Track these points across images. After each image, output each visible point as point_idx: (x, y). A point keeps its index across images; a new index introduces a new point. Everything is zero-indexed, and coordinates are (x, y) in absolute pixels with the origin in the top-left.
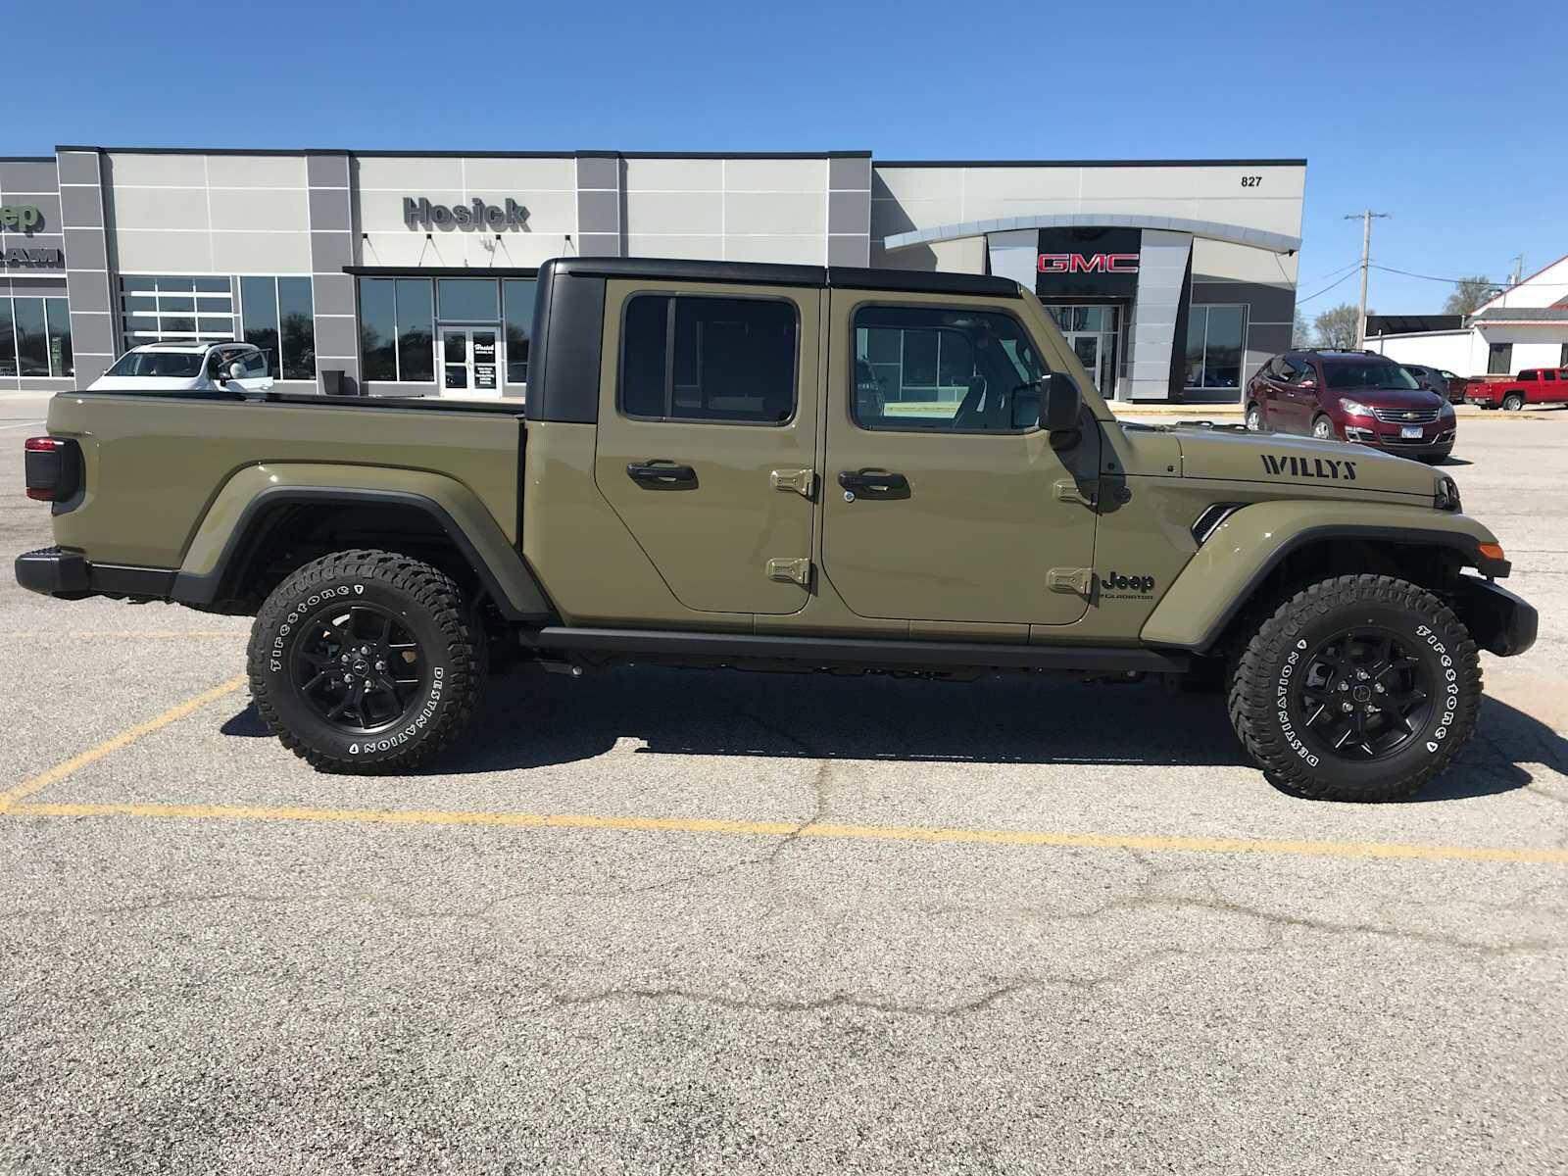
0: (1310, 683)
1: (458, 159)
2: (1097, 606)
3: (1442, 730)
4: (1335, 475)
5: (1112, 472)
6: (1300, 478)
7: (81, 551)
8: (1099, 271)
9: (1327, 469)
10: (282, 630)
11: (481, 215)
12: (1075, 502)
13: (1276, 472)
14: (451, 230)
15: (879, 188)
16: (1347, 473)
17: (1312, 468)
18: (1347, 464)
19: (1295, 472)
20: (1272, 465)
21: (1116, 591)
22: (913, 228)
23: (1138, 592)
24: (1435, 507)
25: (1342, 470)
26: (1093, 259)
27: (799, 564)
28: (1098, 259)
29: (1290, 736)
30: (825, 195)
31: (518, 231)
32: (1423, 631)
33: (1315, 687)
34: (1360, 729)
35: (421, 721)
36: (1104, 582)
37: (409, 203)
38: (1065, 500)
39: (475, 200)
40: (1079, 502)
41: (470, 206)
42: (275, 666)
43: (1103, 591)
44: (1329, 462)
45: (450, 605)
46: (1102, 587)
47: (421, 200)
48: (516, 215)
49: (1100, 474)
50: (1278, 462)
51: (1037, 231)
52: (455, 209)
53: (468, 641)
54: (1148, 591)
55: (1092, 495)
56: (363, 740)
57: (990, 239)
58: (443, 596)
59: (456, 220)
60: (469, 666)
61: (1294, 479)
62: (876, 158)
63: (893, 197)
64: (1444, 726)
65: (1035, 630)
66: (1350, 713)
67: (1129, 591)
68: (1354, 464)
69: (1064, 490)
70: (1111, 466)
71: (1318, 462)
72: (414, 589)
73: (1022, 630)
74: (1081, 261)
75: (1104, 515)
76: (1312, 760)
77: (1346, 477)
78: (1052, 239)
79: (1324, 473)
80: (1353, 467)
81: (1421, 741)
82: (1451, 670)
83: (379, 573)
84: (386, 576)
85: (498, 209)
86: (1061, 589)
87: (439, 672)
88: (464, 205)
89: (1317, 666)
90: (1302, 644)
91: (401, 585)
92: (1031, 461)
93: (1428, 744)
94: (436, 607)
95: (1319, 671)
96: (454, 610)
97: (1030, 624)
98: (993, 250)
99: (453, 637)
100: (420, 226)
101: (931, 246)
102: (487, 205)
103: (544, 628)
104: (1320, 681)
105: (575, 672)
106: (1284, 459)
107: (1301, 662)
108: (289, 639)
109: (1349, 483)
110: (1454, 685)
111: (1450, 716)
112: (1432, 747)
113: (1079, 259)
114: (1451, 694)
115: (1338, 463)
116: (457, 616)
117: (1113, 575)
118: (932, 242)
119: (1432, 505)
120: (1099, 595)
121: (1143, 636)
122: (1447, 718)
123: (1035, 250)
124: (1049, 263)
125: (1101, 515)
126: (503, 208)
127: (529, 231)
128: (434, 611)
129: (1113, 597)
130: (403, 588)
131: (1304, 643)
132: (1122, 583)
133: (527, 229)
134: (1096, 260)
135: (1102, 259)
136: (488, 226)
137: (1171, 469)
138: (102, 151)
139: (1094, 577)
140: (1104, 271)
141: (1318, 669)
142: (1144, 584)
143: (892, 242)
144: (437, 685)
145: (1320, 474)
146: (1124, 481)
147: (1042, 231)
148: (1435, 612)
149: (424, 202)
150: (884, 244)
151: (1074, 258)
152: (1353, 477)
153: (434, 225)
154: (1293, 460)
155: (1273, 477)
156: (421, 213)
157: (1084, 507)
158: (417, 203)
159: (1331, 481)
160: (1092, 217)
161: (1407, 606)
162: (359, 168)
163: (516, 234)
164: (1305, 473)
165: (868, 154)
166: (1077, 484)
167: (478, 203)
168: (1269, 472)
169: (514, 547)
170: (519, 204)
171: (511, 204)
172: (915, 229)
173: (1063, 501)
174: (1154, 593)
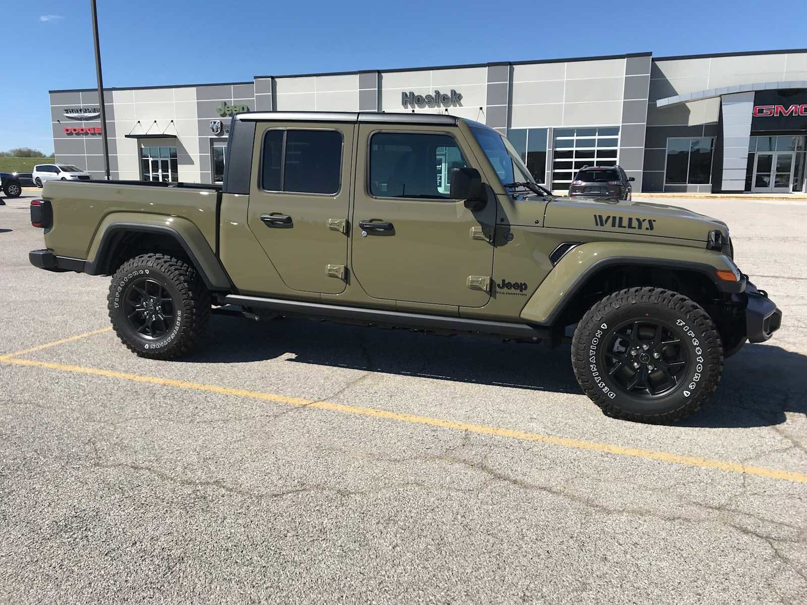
0: (615, 349)
1: (429, 71)
2: (495, 298)
3: (693, 384)
4: (640, 227)
5: (503, 223)
6: (617, 229)
7: (52, 250)
8: (794, 115)
9: (635, 224)
10: (118, 289)
11: (439, 98)
12: (480, 239)
13: (602, 225)
14: (424, 108)
15: (656, 73)
16: (648, 227)
17: (625, 223)
18: (650, 221)
19: (614, 225)
20: (600, 220)
21: (505, 290)
22: (676, 94)
23: (518, 292)
24: (707, 248)
25: (646, 225)
26: (790, 107)
27: (340, 268)
28: (794, 107)
29: (598, 379)
30: (623, 78)
31: (456, 106)
32: (680, 323)
33: (618, 352)
34: (643, 380)
35: (173, 336)
36: (499, 285)
37: (404, 95)
38: (476, 238)
39: (436, 92)
40: (483, 240)
41: (433, 95)
42: (116, 306)
43: (498, 289)
44: (638, 220)
45: (185, 281)
46: (497, 287)
47: (410, 93)
48: (456, 98)
49: (496, 224)
50: (604, 219)
51: (754, 92)
52: (426, 97)
53: (192, 299)
54: (523, 291)
55: (490, 236)
56: (151, 343)
57: (724, 98)
58: (182, 277)
59: (426, 102)
60: (192, 311)
61: (614, 229)
62: (654, 56)
63: (665, 77)
64: (694, 381)
65: (462, 309)
66: (638, 369)
67: (513, 290)
68: (654, 221)
69: (475, 233)
70: (502, 220)
71: (630, 220)
72: (169, 273)
73: (455, 309)
74: (782, 109)
75: (498, 247)
76: (611, 395)
77: (647, 229)
78: (762, 97)
79: (633, 226)
80: (653, 222)
81: (681, 390)
82: (699, 348)
83: (155, 265)
84: (158, 266)
85: (447, 95)
86: (475, 288)
87: (179, 313)
88: (431, 94)
89: (619, 340)
90: (604, 326)
91: (163, 271)
92: (458, 217)
93: (685, 392)
94: (178, 282)
95: (621, 343)
96: (186, 283)
97: (459, 306)
98: (724, 105)
99: (185, 297)
100: (409, 106)
101: (687, 104)
102: (442, 94)
103: (228, 295)
104: (623, 349)
105: (256, 319)
106: (609, 217)
107: (604, 337)
108: (122, 293)
109: (649, 232)
110: (700, 357)
111: (698, 376)
112: (686, 394)
113: (780, 108)
114: (699, 362)
115: (644, 220)
116: (187, 286)
117: (504, 281)
118: (687, 102)
119: (705, 247)
120: (496, 292)
121: (522, 316)
122: (697, 377)
123: (752, 104)
124: (761, 111)
125: (496, 247)
126: (450, 95)
127: (462, 106)
128: (177, 284)
129: (504, 293)
130: (164, 272)
131: (605, 325)
132: (508, 285)
133: (461, 105)
134: (792, 108)
135: (796, 108)
136: (442, 104)
137: (537, 222)
138: (273, 78)
139: (492, 281)
140: (797, 115)
141: (620, 341)
142: (522, 287)
143: (661, 103)
144: (179, 319)
145: (630, 226)
146: (510, 229)
147: (756, 92)
148: (689, 311)
149: (412, 94)
150: (656, 104)
151: (777, 108)
152: (652, 228)
153: (416, 105)
154: (614, 218)
155: (599, 228)
156: (409, 98)
157: (486, 242)
158: (408, 95)
159: (637, 231)
160: (791, 82)
161: (670, 307)
162: (382, 79)
163: (455, 108)
164: (620, 226)
165: (650, 54)
166: (482, 230)
167: (437, 93)
168: (597, 225)
169: (215, 255)
170: (457, 92)
171: (453, 92)
172: (678, 95)
173: (475, 239)
174: (527, 292)
